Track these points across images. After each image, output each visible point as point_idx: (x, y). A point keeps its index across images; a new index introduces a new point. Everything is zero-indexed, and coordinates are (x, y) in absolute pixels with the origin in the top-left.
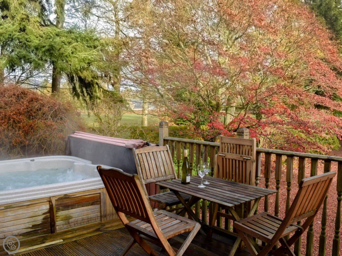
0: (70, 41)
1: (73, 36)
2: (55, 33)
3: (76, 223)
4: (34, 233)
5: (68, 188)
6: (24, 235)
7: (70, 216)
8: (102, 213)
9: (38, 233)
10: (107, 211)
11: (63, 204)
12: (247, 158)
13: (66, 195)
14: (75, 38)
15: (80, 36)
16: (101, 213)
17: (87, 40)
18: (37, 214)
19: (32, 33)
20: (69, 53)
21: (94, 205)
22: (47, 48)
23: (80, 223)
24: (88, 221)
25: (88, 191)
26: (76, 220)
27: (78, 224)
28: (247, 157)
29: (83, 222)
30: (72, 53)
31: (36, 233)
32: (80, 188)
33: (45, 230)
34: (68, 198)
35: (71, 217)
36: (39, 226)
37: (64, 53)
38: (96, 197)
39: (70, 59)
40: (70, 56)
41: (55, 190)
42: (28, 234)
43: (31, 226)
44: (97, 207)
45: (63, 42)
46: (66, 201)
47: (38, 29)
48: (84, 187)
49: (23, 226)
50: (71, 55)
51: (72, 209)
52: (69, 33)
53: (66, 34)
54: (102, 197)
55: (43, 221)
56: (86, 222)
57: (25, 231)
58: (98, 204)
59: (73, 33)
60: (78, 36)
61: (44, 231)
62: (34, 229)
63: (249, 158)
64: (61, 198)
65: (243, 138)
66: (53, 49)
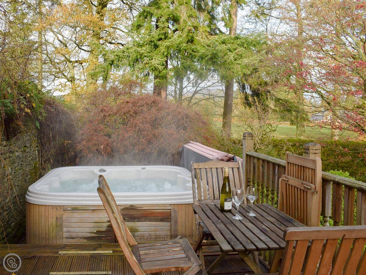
0: (235, 48)
1: (239, 42)
2: (221, 41)
3: (143, 238)
4: (98, 239)
5: (135, 198)
6: (88, 238)
7: (136, 229)
8: (173, 233)
9: (102, 239)
10: (179, 231)
11: (129, 215)
12: (307, 187)
13: (132, 206)
14: (241, 44)
15: (246, 41)
16: (171, 233)
17: (254, 44)
18: (102, 220)
19: (199, 43)
20: (231, 60)
21: (164, 221)
22: (209, 57)
23: (147, 239)
24: (156, 238)
25: (157, 205)
26: (143, 234)
27: (144, 239)
28: (307, 185)
29: (150, 239)
30: (235, 60)
31: (100, 239)
32: (148, 200)
33: (109, 238)
34: (135, 209)
35: (138, 230)
36: (103, 233)
37: (227, 61)
38: (167, 213)
39: (232, 66)
40: (232, 63)
41: (122, 199)
42: (92, 239)
43: (95, 231)
44: (167, 224)
45: (228, 49)
46: (132, 212)
47: (206, 39)
48: (152, 200)
49: (87, 230)
50: (233, 61)
51: (138, 221)
52: (235, 39)
53: (232, 41)
54: (173, 214)
55: (107, 228)
56: (154, 239)
57: (89, 235)
58: (168, 221)
59: (240, 39)
60: (244, 41)
61: (108, 240)
62: (98, 235)
63: (309, 187)
64: (127, 208)
65: (309, 157)
66: (215, 57)
